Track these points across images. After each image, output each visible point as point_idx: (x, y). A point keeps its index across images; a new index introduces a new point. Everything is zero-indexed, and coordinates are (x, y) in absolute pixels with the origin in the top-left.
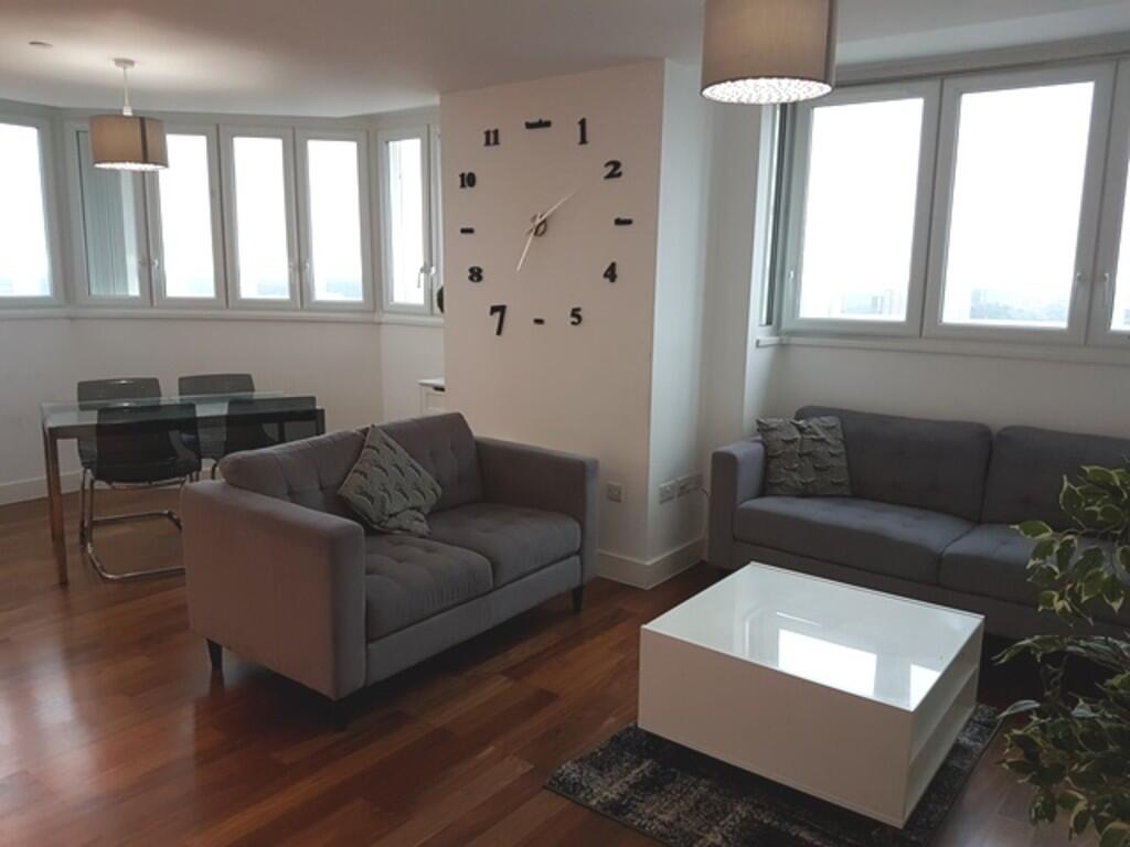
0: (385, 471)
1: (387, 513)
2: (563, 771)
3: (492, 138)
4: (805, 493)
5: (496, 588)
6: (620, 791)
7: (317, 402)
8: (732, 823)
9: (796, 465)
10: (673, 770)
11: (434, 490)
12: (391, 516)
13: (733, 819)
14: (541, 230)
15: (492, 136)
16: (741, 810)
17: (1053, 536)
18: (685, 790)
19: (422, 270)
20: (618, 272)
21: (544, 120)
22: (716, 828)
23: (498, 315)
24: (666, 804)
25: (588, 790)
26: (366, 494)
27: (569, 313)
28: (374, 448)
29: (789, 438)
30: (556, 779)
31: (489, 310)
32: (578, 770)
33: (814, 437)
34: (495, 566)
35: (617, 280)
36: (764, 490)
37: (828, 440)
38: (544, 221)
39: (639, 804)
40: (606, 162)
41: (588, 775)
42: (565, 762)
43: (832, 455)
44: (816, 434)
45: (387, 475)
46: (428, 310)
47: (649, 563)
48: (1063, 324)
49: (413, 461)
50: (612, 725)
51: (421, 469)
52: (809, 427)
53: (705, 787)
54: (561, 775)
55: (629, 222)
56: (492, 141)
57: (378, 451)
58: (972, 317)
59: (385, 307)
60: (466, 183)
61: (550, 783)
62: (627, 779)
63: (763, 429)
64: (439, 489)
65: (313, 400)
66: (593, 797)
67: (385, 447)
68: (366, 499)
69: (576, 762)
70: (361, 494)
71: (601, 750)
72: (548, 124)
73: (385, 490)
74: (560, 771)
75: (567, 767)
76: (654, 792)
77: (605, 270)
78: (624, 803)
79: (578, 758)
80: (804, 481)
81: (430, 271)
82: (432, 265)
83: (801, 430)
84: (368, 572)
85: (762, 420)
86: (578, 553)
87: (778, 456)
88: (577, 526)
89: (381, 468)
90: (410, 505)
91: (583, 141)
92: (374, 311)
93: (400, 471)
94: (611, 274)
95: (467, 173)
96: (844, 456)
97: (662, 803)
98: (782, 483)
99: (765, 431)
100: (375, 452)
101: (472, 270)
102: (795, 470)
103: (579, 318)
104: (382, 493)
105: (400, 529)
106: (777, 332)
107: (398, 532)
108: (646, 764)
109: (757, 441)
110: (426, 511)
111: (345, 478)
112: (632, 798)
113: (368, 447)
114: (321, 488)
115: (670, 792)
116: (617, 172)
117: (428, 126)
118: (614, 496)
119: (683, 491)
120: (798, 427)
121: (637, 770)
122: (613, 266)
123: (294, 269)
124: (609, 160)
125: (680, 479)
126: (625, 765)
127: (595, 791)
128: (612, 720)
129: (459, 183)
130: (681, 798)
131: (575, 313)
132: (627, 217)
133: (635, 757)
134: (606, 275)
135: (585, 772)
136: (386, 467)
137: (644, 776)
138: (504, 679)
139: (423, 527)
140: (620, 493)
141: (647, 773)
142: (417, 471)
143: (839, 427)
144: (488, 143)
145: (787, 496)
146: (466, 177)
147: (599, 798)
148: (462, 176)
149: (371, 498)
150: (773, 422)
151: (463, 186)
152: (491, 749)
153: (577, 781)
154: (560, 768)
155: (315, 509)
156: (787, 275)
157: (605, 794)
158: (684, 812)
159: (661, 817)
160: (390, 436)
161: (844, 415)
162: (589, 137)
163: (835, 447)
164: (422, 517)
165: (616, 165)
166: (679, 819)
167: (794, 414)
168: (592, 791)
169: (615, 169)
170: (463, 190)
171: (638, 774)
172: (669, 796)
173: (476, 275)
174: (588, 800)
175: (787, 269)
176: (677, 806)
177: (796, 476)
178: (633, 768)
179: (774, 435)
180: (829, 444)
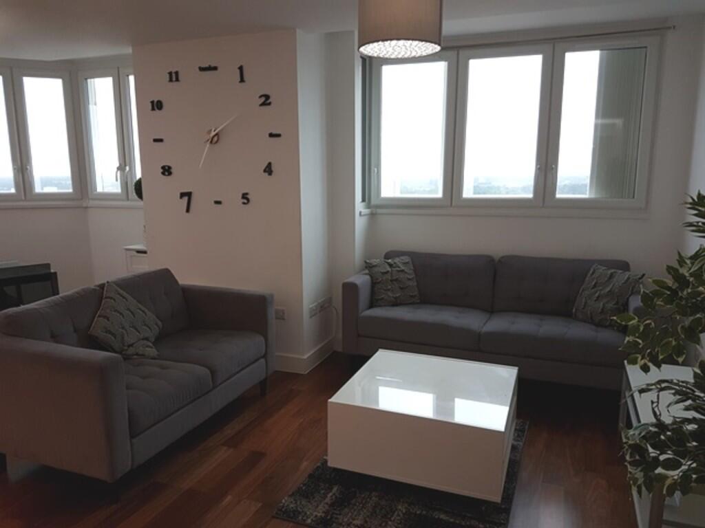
0: (121, 314)
1: (126, 344)
2: (284, 504)
3: (174, 77)
4: (396, 304)
5: (214, 387)
6: (324, 510)
7: (52, 267)
8: (399, 518)
9: (389, 287)
10: (353, 489)
11: (156, 324)
12: (129, 346)
13: (398, 515)
14: (215, 140)
15: (174, 75)
16: (402, 508)
17: (639, 321)
18: (364, 502)
19: (118, 169)
20: (273, 169)
21: (213, 65)
22: (390, 523)
23: (186, 199)
24: (355, 513)
25: (303, 514)
26: (110, 332)
27: (240, 196)
28: (111, 298)
29: (385, 271)
30: (281, 510)
31: (179, 195)
32: (294, 502)
33: (398, 269)
34: (213, 373)
35: (273, 174)
36: (372, 304)
37: (406, 270)
38: (217, 134)
39: (338, 516)
40: (259, 95)
41: (301, 502)
42: (284, 498)
43: (409, 279)
44: (399, 267)
45: (123, 316)
46: (124, 197)
47: (305, 357)
48: (530, 196)
49: (140, 306)
50: (306, 467)
51: (146, 311)
52: (395, 263)
53: (376, 497)
54: (283, 507)
55: (278, 135)
56: (174, 79)
57: (114, 300)
58: (475, 193)
59: (90, 197)
60: (156, 108)
61: (277, 513)
62: (326, 501)
63: (368, 266)
64: (160, 323)
65: (48, 266)
66: (308, 518)
67: (118, 296)
68: (110, 336)
69: (290, 496)
70: (106, 332)
71: (304, 485)
72: (215, 68)
73: (123, 328)
74: (282, 504)
75: (286, 501)
76: (345, 507)
77: (264, 168)
78: (329, 517)
79: (290, 493)
80: (395, 296)
81: (125, 169)
82: (125, 166)
83: (390, 265)
84: (128, 388)
85: (368, 261)
86: (264, 356)
87: (379, 283)
88: (262, 339)
89: (118, 312)
90: (142, 336)
91: (242, 80)
92: (82, 199)
93: (132, 313)
94: (269, 170)
95: (156, 100)
96: (415, 280)
97: (352, 514)
98: (383, 299)
99: (371, 267)
100: (112, 301)
101: (163, 168)
102: (389, 290)
103: (248, 200)
104: (121, 330)
105: (137, 354)
106: (368, 206)
107: (135, 357)
108: (335, 489)
109: (366, 274)
110: (153, 340)
111: (93, 321)
112: (333, 513)
113: (106, 298)
114: (75, 331)
115: (355, 505)
116: (268, 102)
117: (118, 68)
118: (281, 316)
119: (323, 308)
120: (388, 263)
121: (331, 494)
122: (270, 164)
123: (18, 171)
124: (262, 94)
125: (320, 301)
126: (322, 492)
127: (308, 513)
128: (305, 464)
129: (150, 107)
130: (363, 507)
131: (245, 196)
132: (278, 132)
133: (327, 485)
134: (265, 171)
135: (298, 503)
136: (121, 311)
137: (336, 497)
138: (225, 448)
139: (152, 351)
140: (284, 313)
141: (337, 494)
142: (143, 311)
143: (411, 263)
144: (171, 80)
145: (385, 306)
146: (155, 103)
147: (312, 517)
148: (152, 102)
149: (113, 334)
150: (375, 261)
151: (153, 109)
152: (229, 498)
153: (294, 508)
154: (281, 503)
155: (73, 345)
156: (372, 171)
157: (315, 513)
158: (368, 516)
159: (355, 522)
160: (121, 288)
161: (413, 255)
162: (246, 78)
163: (409, 274)
164: (151, 345)
165: (267, 97)
166: (366, 522)
167: (383, 256)
168: (306, 513)
169: (266, 100)
170: (154, 112)
171: (331, 496)
172: (355, 507)
173: (167, 171)
174: (304, 520)
175: (372, 167)
176: (362, 513)
177: (390, 294)
178: (328, 493)
179: (376, 269)
180: (406, 273)
